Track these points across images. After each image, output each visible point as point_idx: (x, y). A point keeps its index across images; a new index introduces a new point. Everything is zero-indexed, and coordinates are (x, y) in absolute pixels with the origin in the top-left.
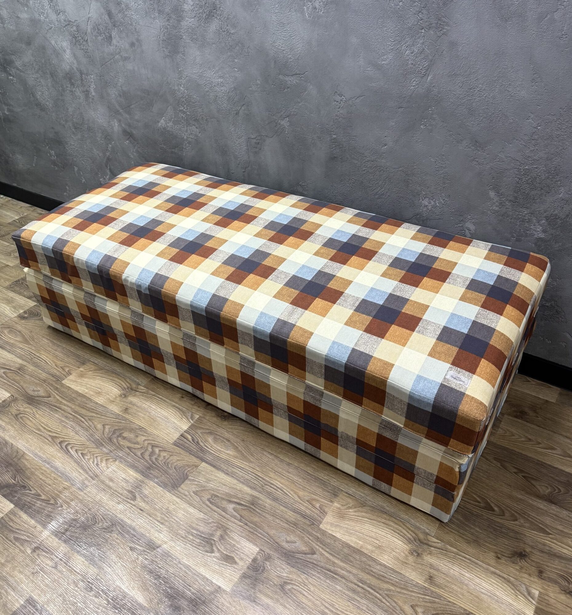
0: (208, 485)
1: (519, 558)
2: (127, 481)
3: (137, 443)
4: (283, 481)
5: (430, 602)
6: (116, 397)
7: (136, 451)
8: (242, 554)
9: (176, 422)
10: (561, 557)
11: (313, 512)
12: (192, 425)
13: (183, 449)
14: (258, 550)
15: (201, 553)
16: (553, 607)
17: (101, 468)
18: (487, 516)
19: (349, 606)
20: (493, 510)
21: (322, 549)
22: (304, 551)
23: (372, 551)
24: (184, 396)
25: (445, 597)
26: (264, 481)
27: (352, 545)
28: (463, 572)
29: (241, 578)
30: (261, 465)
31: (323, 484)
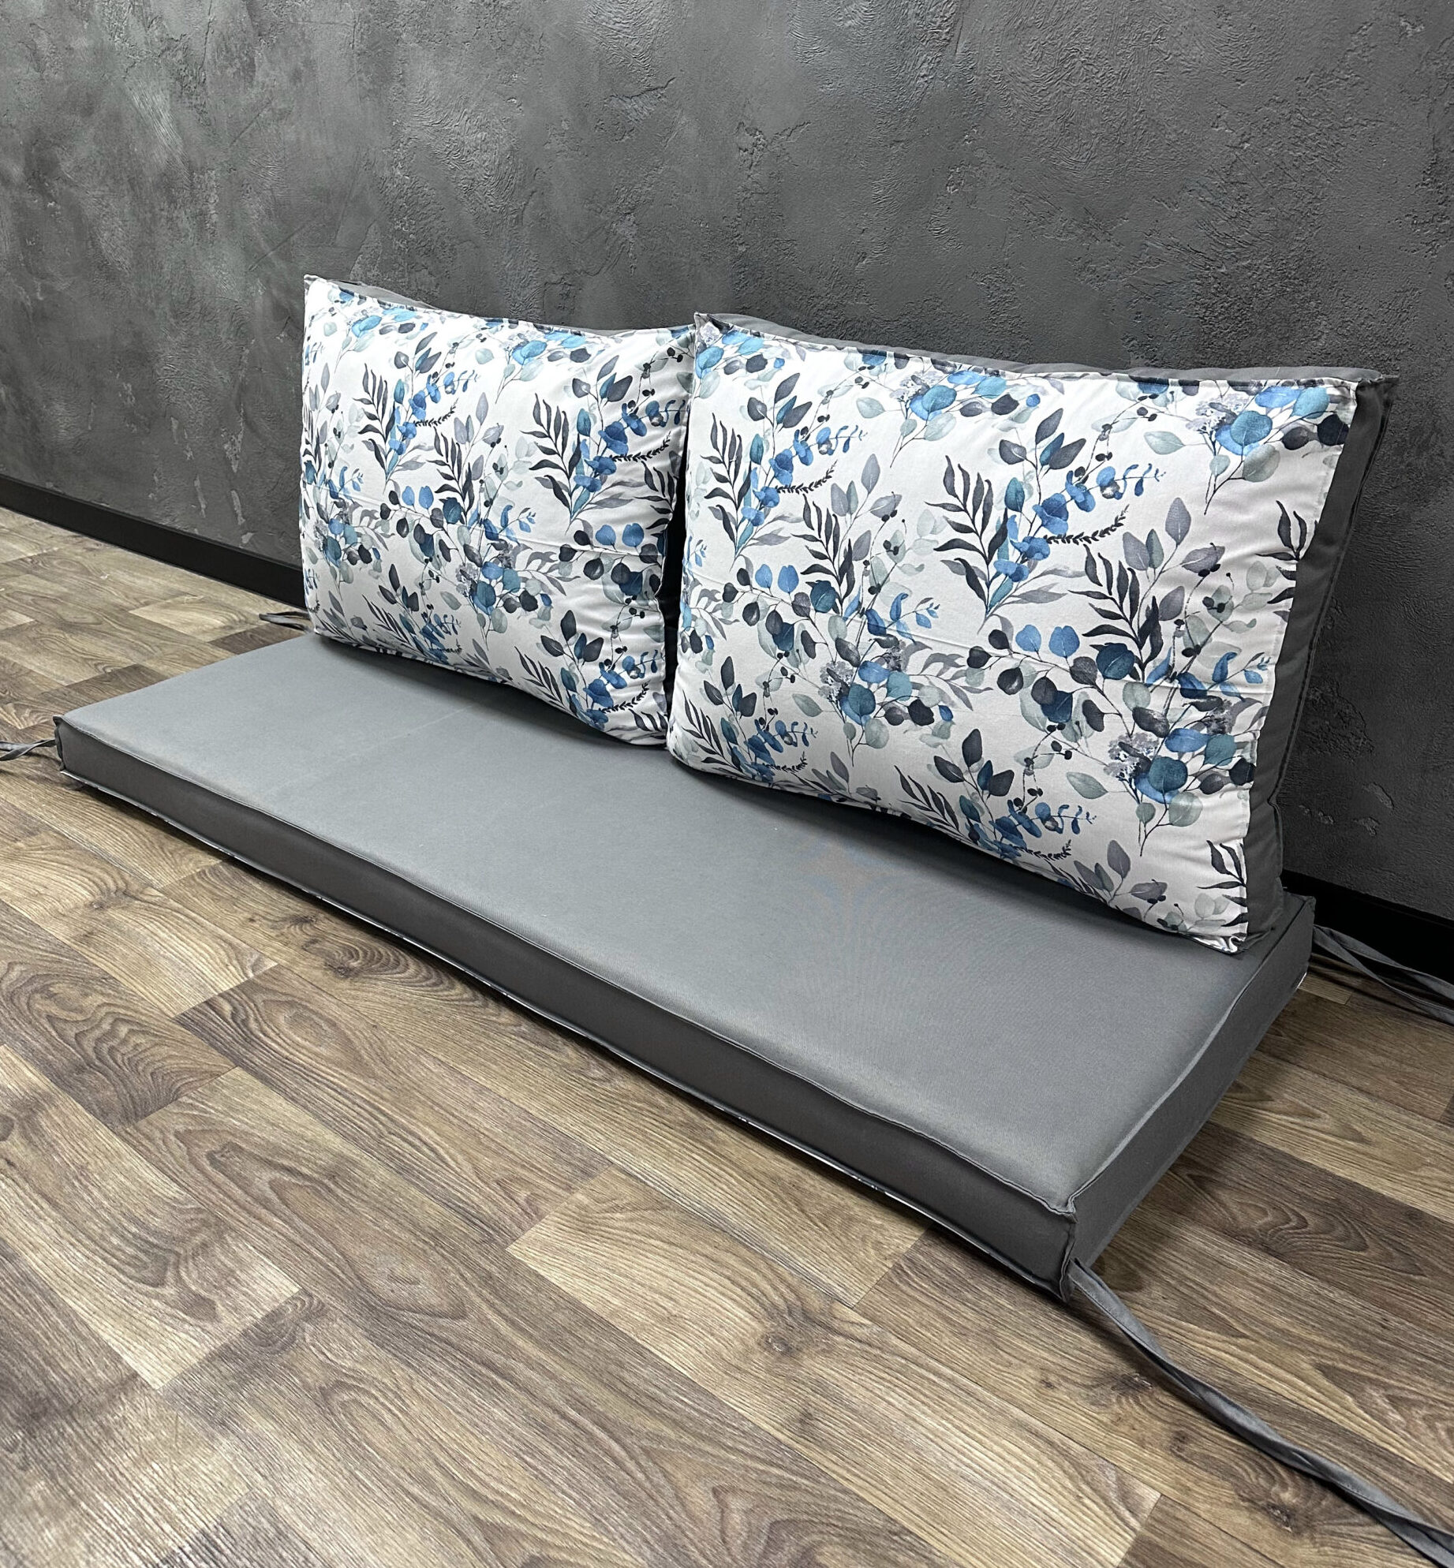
0: (226, 1121)
1: (1116, 1393)
2: (5, 1093)
3: (81, 1011)
4: (446, 1128)
5: (781, 1486)
6: (77, 907)
7: (67, 1027)
8: (242, 1297)
9: (207, 971)
10: (1264, 1403)
11: (503, 1211)
12: (250, 983)
13: (197, 1035)
14: (295, 1290)
15: (124, 1283)
16: (1197, 1546)
19: (510, 1468)
21: (492, 1305)
22: (431, 1306)
23: (643, 1327)
24: (257, 917)
25: (834, 1476)
26: (389, 1124)
27: (589, 1305)
28: (919, 1414)
29: (210, 1359)
30: (398, 1086)
31: (561, 1144)
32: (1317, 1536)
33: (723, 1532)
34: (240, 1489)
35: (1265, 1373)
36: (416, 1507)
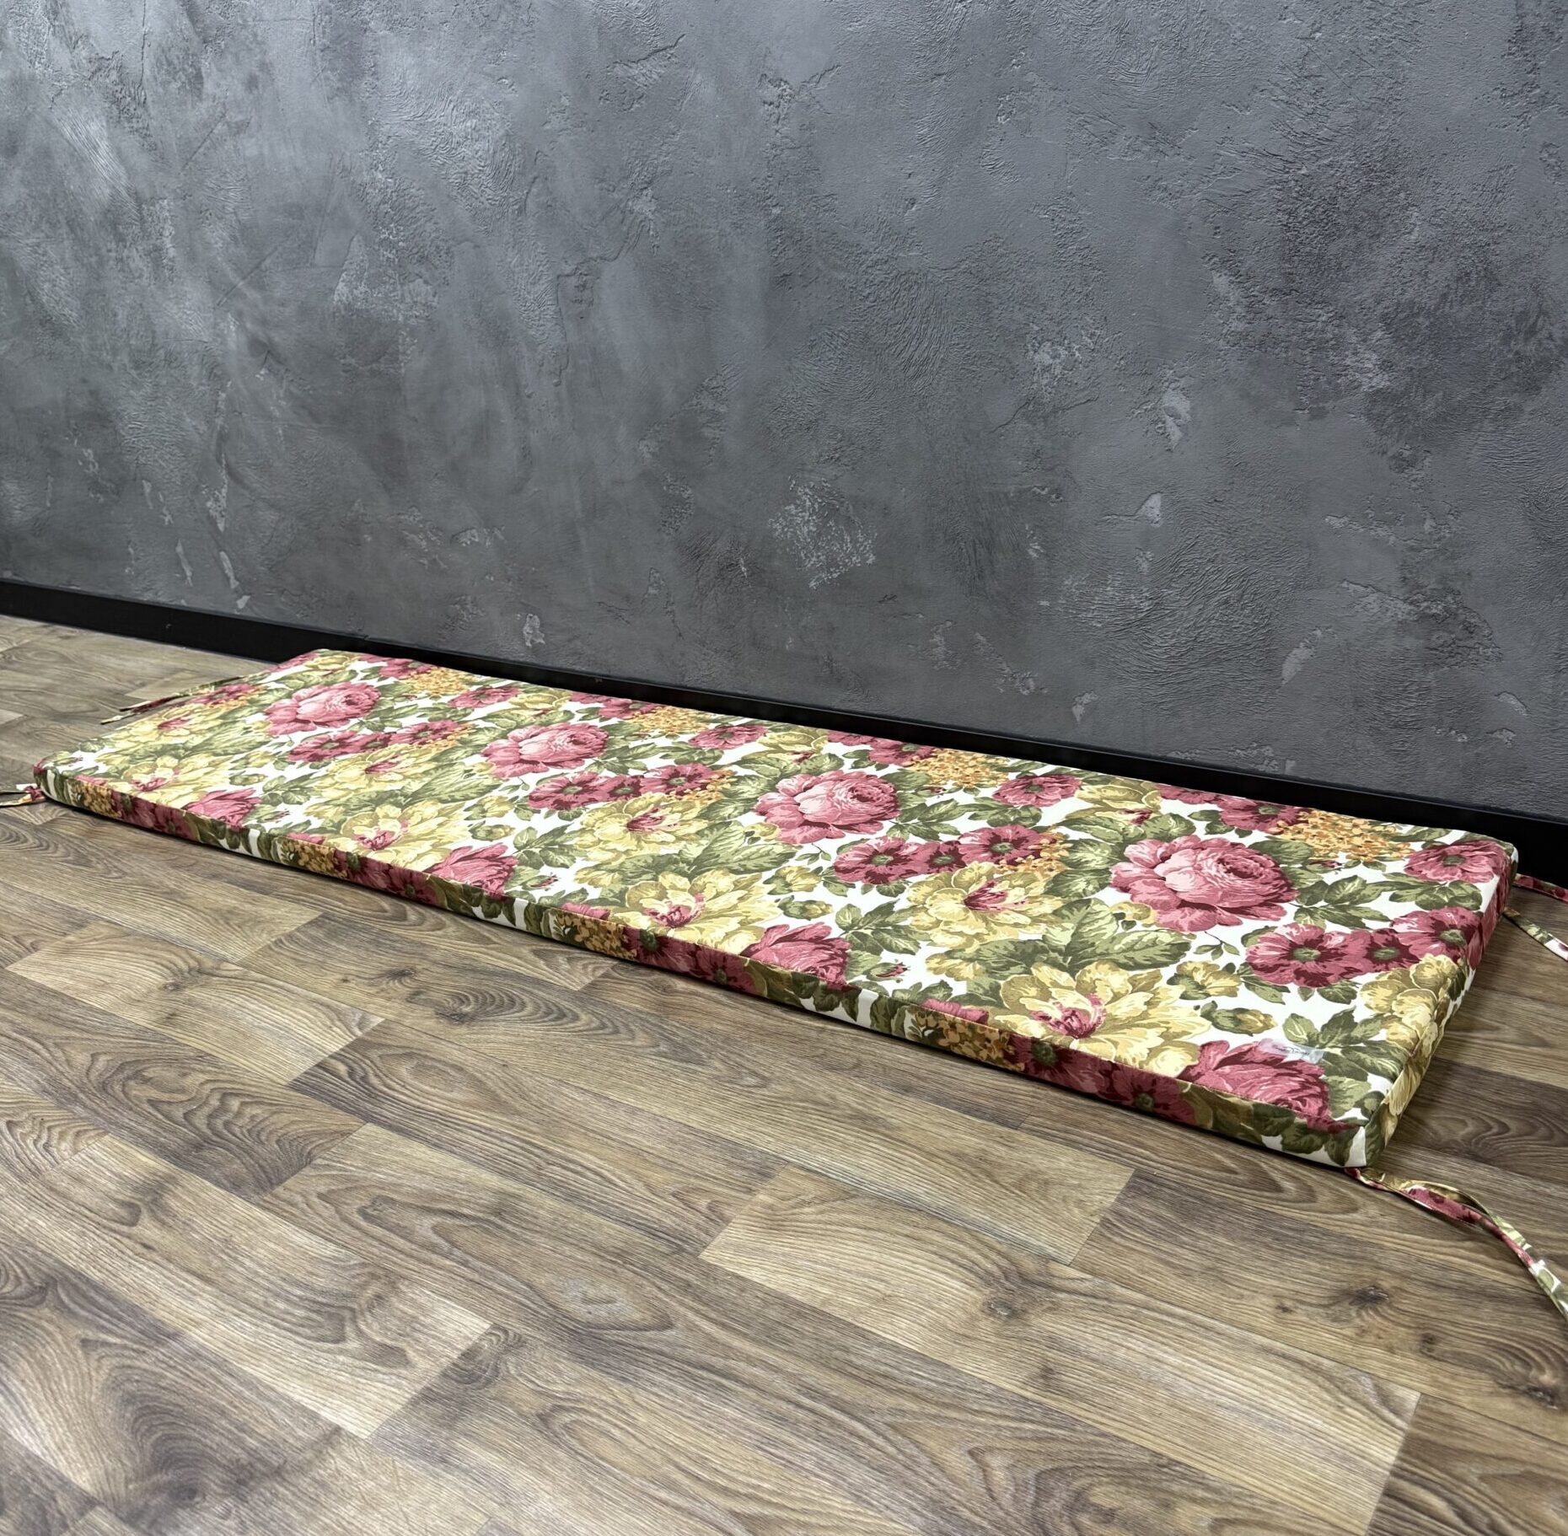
0: (369, 1175)
1: (1353, 1308)
2: (122, 1180)
3: (183, 1091)
4: (606, 1151)
6: (151, 991)
7: (172, 1108)
8: (433, 1341)
9: (310, 1036)
11: (687, 1220)
12: (359, 1039)
13: (314, 1096)
14: (487, 1326)
15: (302, 1344)
16: (1467, 1434)
17: (56, 1154)
18: (1256, 1204)
20: (1278, 1189)
21: (697, 1312)
22: (634, 1321)
23: (860, 1311)
24: (350, 978)
25: (1090, 1422)
26: (545, 1155)
27: (798, 1297)
28: (1161, 1354)
29: (414, 1403)
30: (547, 1119)
31: (731, 1150)
33: (989, 1490)
34: (479, 1519)
36: (665, 1509)
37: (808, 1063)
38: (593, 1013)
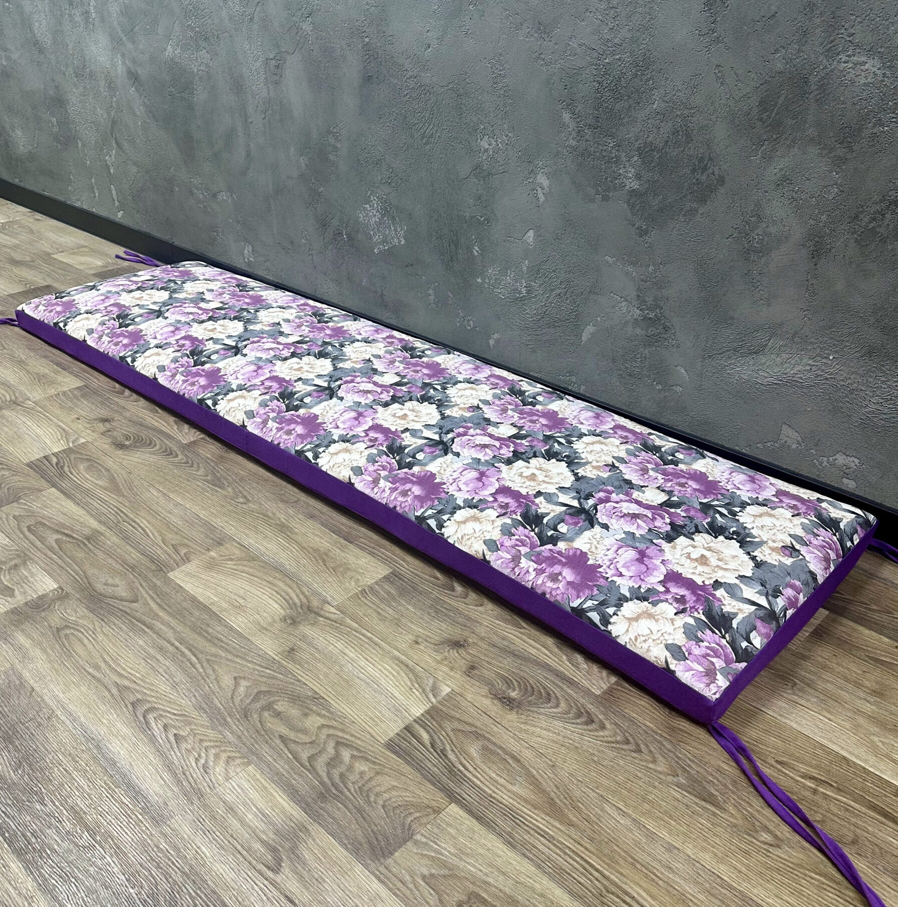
0: (40, 511)
1: (448, 648)
4: (153, 521)
5: (268, 678)
8: (28, 588)
9: (48, 442)
10: (520, 656)
11: (172, 558)
12: (69, 448)
13: (35, 471)
14: (56, 587)
16: (460, 711)
18: (438, 595)
19: (139, 664)
20: (452, 590)
21: (152, 598)
22: (122, 596)
23: (225, 610)
24: (81, 418)
25: (296, 675)
26: (125, 517)
27: (201, 599)
28: (348, 651)
29: (6, 613)
30: (134, 501)
31: (210, 529)
32: (520, 711)
33: (233, 694)
34: (8, 666)
35: (528, 644)
36: (89, 677)
37: (273, 496)
38: (186, 456)
